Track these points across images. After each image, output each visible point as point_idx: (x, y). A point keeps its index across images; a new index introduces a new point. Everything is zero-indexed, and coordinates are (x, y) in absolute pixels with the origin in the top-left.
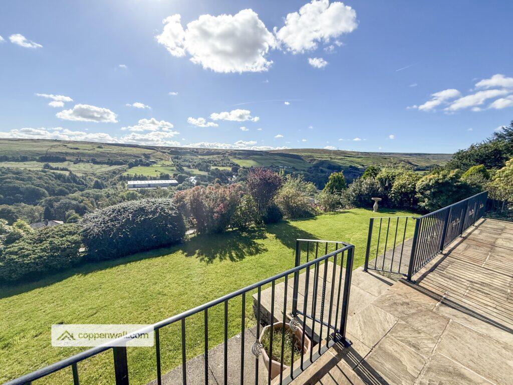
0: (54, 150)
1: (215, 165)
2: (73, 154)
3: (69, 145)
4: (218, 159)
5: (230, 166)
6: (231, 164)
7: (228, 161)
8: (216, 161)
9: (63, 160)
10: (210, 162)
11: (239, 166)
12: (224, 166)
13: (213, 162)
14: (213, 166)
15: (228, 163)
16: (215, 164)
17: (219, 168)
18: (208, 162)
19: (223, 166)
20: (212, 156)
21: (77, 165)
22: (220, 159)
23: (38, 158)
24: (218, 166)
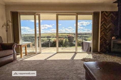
0: (49, 35)
2: (52, 36)
3: (52, 34)
9: (51, 37)
21: (53, 38)
23: (46, 37)
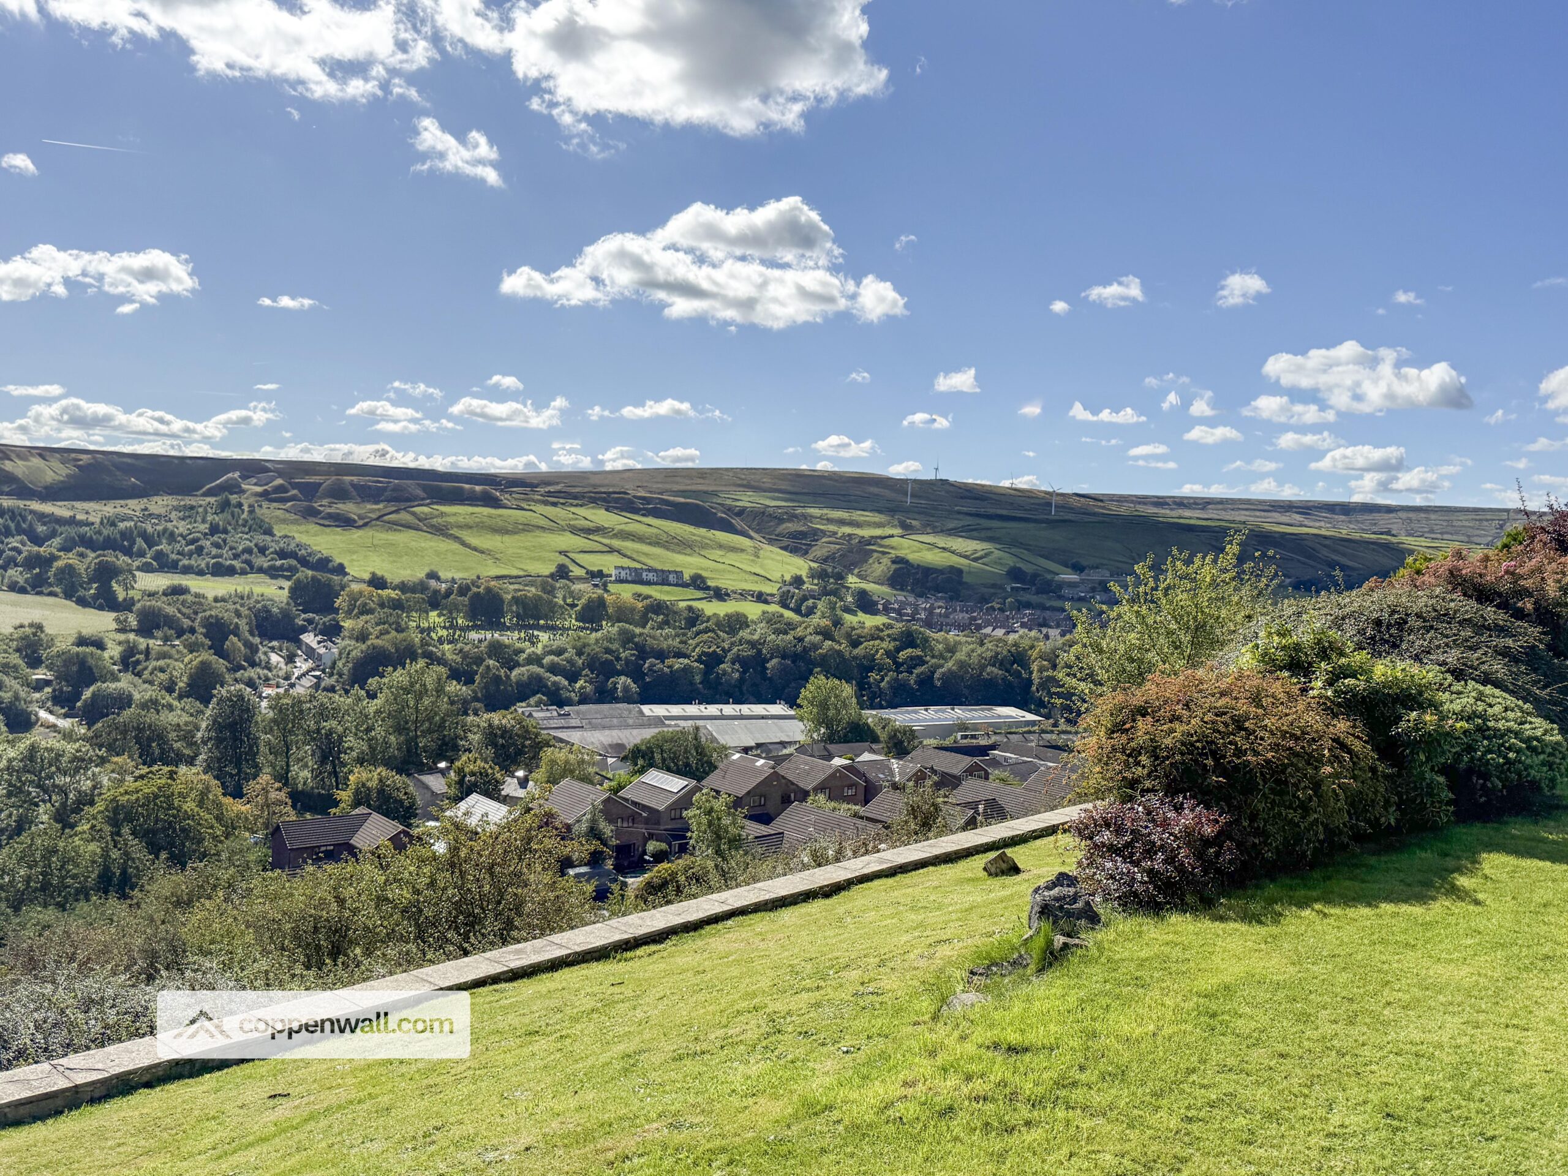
1: (164, 565)
4: (182, 527)
5: (273, 573)
6: (282, 554)
7: (260, 538)
8: (172, 537)
10: (123, 543)
11: (341, 570)
12: (230, 572)
13: (150, 541)
14: (147, 568)
15: (262, 550)
16: (159, 556)
17: (194, 584)
18: (109, 544)
19: (220, 571)
20: (132, 503)
22: (204, 527)
24: (187, 570)
